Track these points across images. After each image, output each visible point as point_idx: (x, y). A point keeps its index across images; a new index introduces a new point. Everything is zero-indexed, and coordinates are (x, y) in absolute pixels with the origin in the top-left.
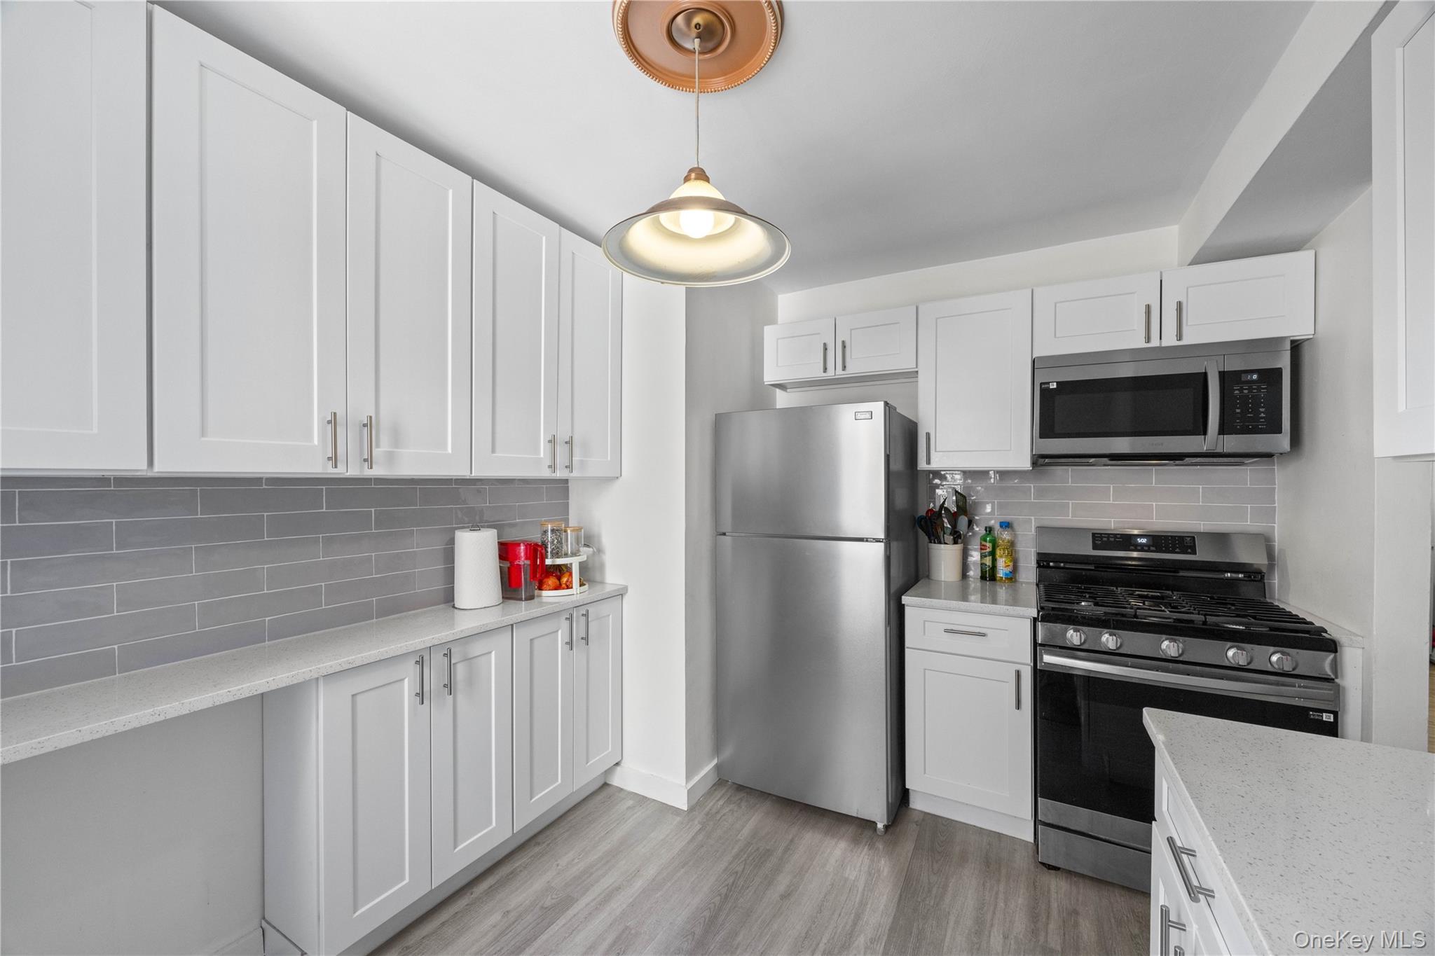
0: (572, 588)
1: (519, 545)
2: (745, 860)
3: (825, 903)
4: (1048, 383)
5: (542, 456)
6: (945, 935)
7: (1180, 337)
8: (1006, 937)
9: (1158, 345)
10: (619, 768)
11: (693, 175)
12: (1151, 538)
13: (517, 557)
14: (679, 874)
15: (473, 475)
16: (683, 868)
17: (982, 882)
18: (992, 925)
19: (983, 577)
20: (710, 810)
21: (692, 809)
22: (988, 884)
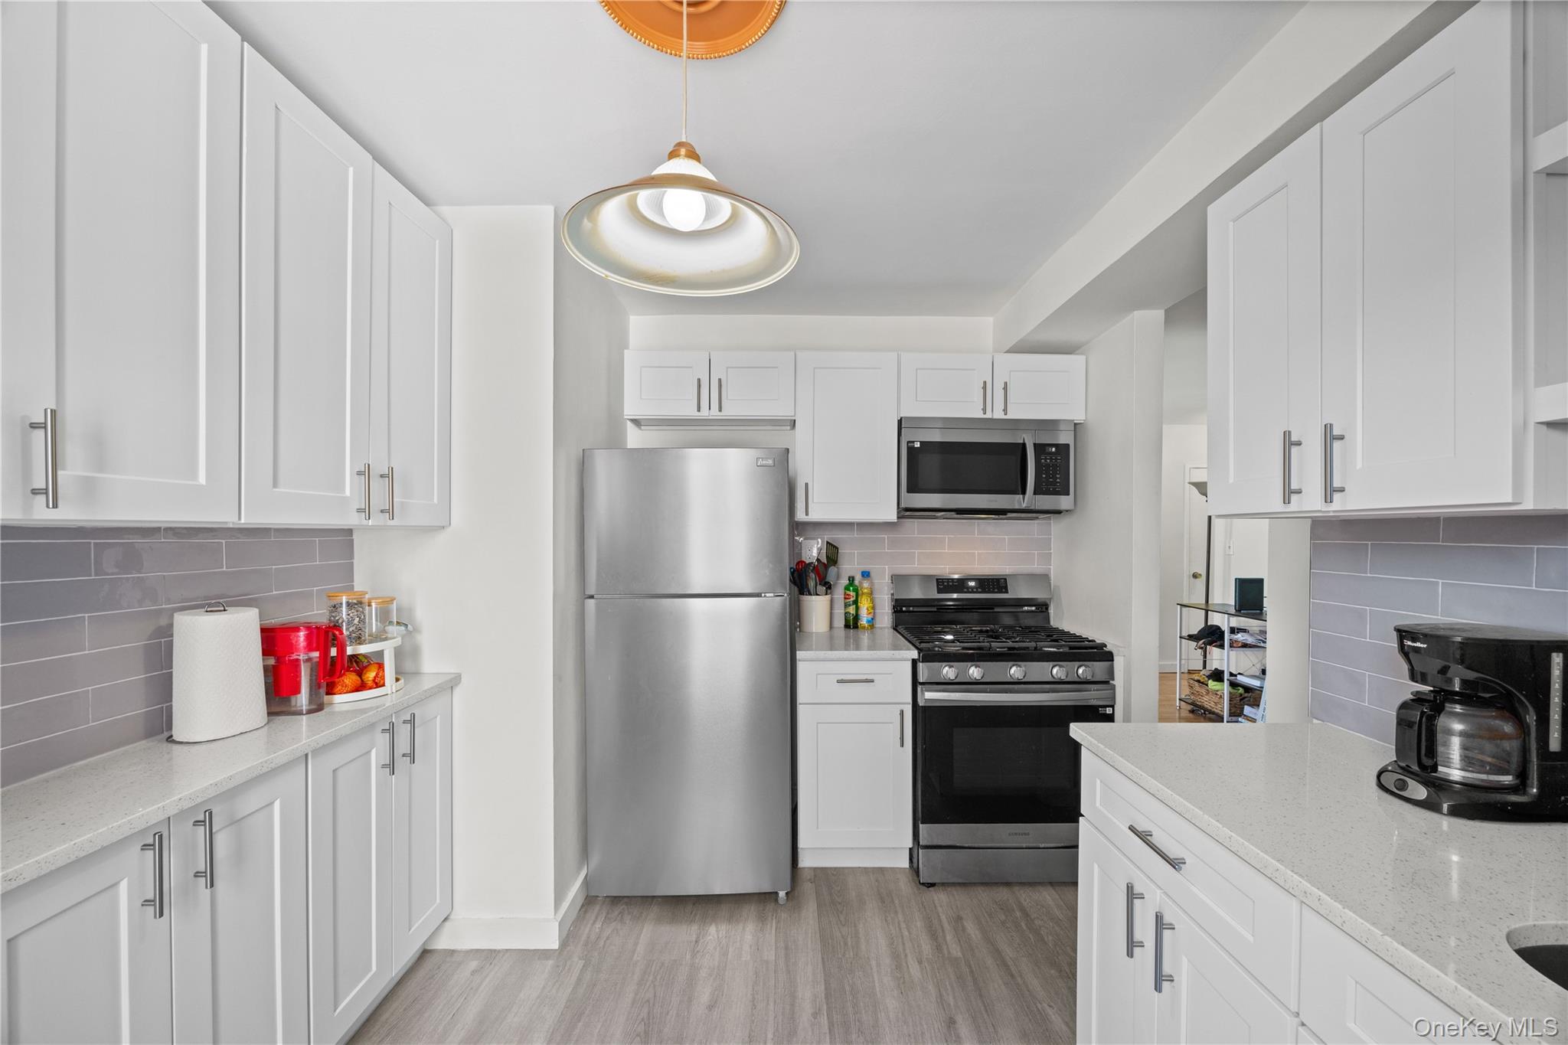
0: (383, 685)
1: (297, 629)
2: (652, 982)
3: (756, 996)
4: (914, 442)
5: (348, 493)
6: (874, 982)
7: (1005, 411)
8: (920, 962)
9: (990, 417)
10: (447, 924)
11: (683, 151)
12: (978, 581)
13: (291, 648)
14: (577, 1031)
15: (243, 521)
16: (579, 1021)
17: (883, 918)
18: (906, 956)
19: (847, 626)
20: (588, 938)
21: (564, 944)
22: (889, 918)
